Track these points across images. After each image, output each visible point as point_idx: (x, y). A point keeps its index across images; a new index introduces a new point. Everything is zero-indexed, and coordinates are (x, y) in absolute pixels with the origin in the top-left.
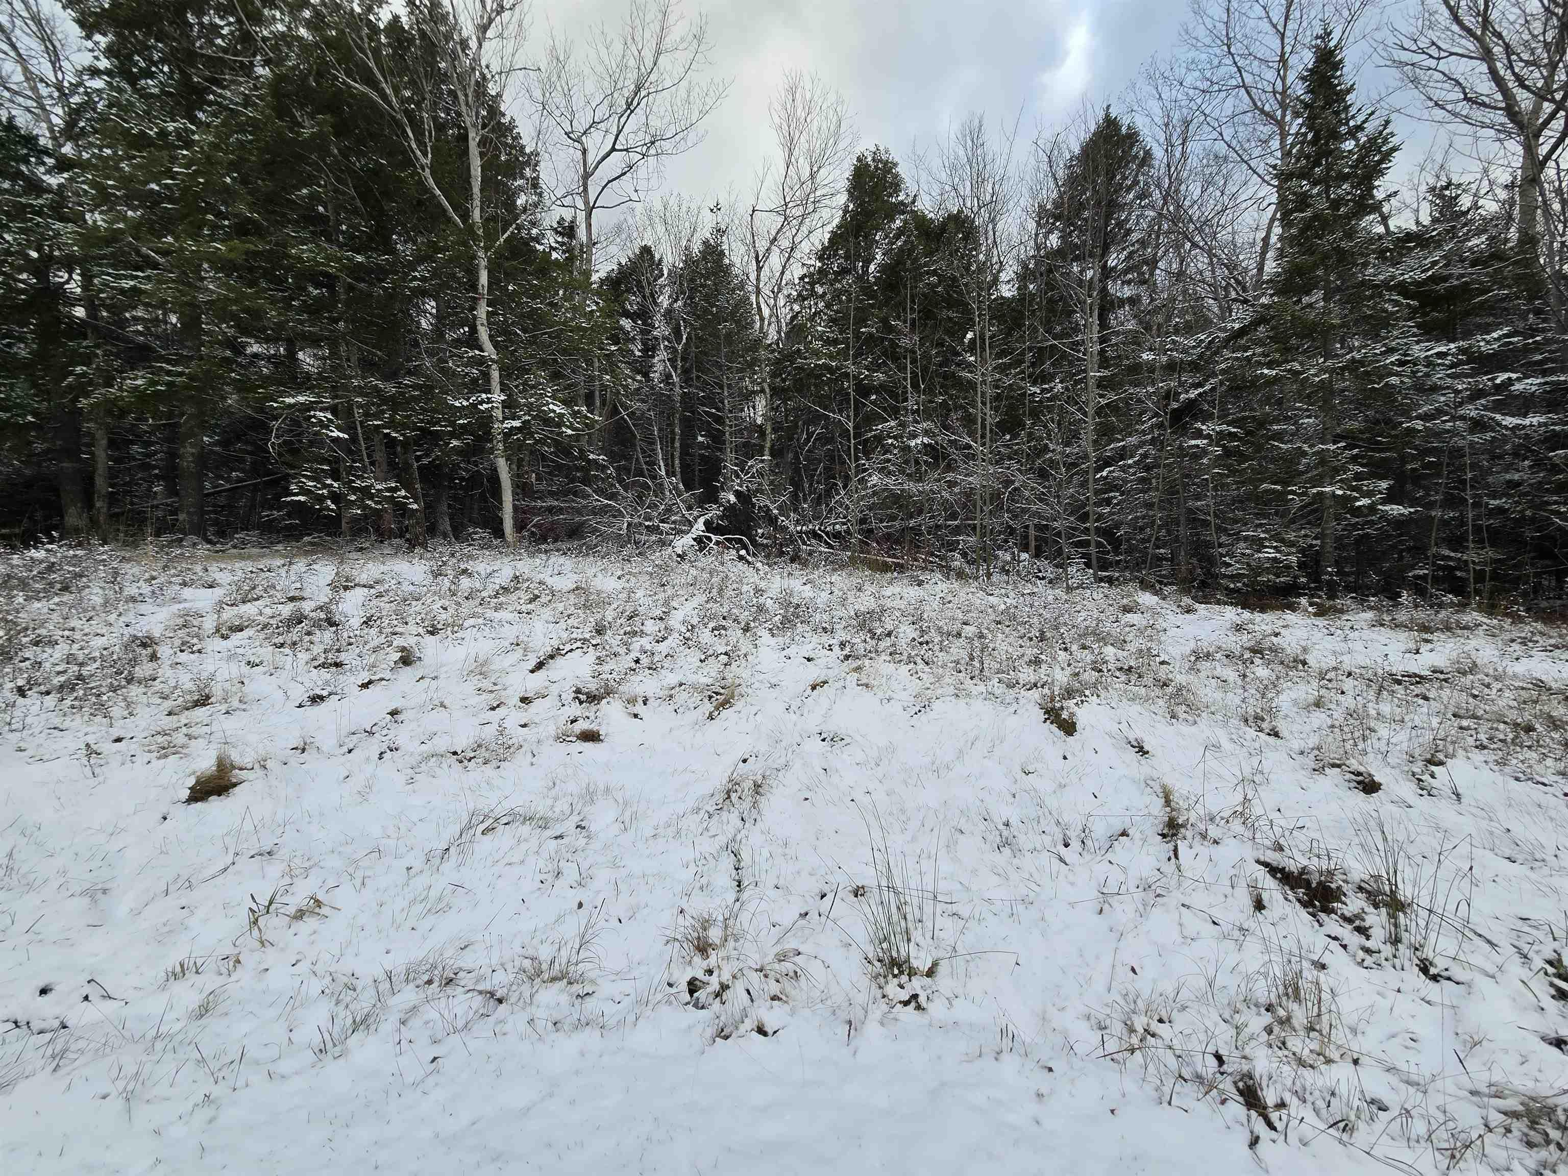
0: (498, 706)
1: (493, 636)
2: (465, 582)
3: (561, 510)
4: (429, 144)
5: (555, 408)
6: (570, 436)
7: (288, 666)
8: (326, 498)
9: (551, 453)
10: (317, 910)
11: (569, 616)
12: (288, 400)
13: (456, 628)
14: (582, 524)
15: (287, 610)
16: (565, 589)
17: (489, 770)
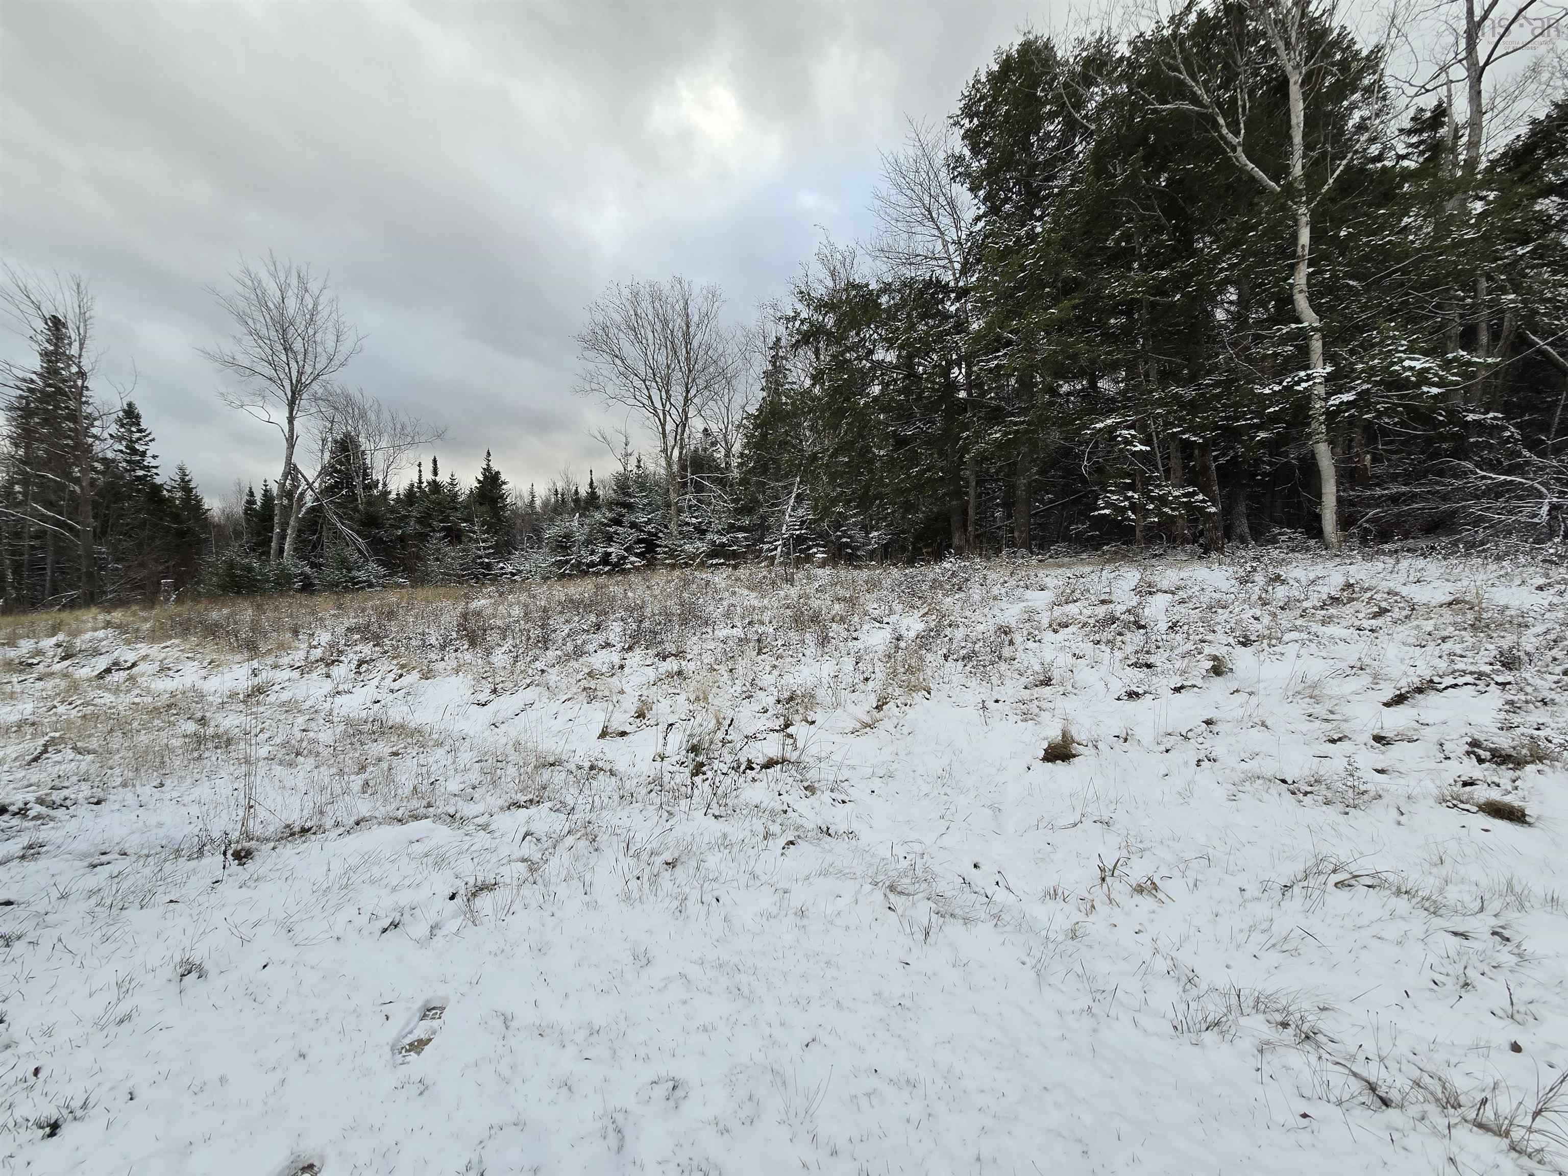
0: (1340, 739)
1: (1324, 654)
2: (1281, 592)
3: (1413, 497)
4: (1242, 120)
5: (1413, 364)
6: (1435, 397)
7: (1106, 662)
8: (1127, 509)
9: (1395, 424)
10: (1154, 892)
11: (1444, 639)
12: (1098, 426)
13: (1274, 642)
14: (1454, 513)
15: (1101, 611)
16: (1434, 603)
17: (1332, 814)
